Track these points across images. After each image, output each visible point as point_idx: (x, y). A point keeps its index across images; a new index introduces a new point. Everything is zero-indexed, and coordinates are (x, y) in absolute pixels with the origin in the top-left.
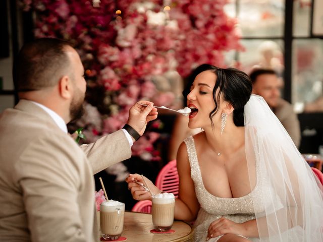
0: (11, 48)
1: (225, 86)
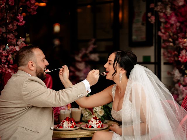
0: (154, 41)
1: (119, 60)
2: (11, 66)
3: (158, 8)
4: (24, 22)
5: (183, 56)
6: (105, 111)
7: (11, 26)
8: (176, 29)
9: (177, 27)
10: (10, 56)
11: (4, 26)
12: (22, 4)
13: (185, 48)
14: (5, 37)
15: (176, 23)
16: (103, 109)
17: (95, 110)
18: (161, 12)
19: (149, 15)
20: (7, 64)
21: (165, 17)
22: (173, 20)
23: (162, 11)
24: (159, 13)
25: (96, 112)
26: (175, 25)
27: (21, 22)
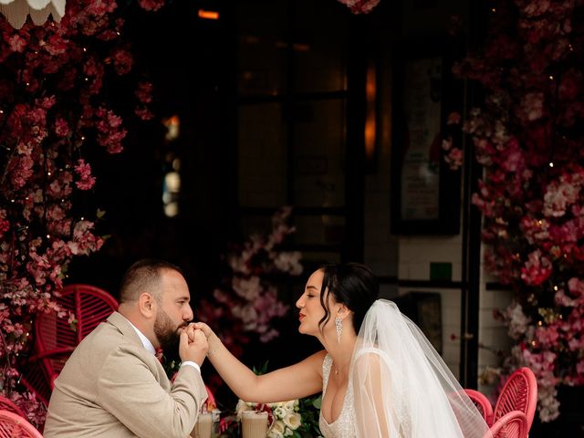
2: (57, 294)
3: (472, 127)
4: (93, 181)
5: (532, 268)
6: (303, 416)
7: (56, 187)
8: (522, 188)
9: (523, 181)
10: (58, 270)
11: (36, 186)
12: (84, 124)
13: (539, 244)
14: (41, 215)
15: (522, 171)
16: (299, 412)
17: (277, 413)
18: (480, 138)
19: (446, 145)
20: (49, 289)
21: (490, 152)
22: (513, 162)
23: (484, 134)
24: (476, 139)
25: (279, 419)
26: (517, 177)
27: (87, 181)
